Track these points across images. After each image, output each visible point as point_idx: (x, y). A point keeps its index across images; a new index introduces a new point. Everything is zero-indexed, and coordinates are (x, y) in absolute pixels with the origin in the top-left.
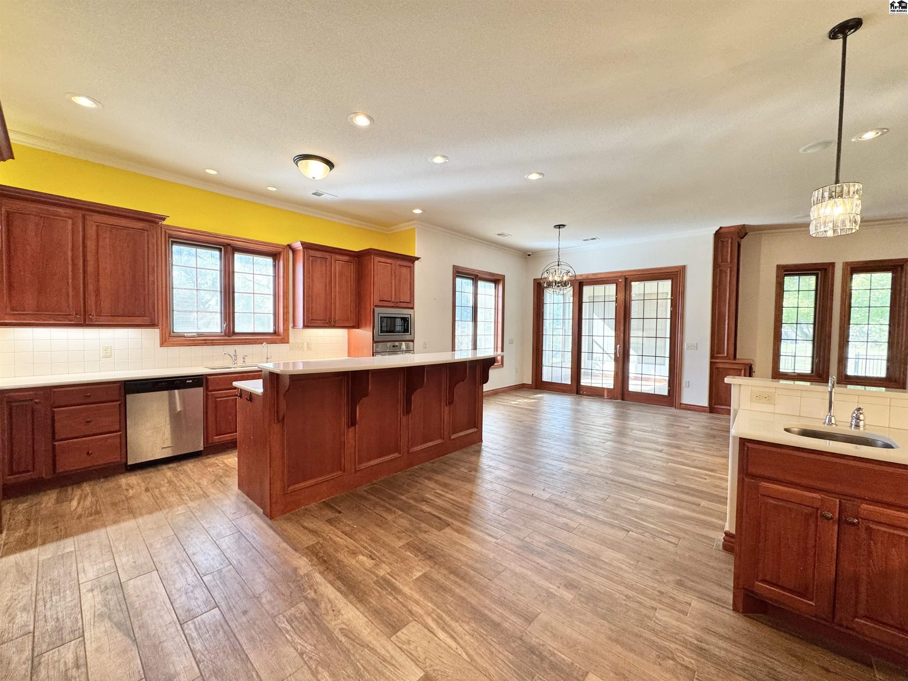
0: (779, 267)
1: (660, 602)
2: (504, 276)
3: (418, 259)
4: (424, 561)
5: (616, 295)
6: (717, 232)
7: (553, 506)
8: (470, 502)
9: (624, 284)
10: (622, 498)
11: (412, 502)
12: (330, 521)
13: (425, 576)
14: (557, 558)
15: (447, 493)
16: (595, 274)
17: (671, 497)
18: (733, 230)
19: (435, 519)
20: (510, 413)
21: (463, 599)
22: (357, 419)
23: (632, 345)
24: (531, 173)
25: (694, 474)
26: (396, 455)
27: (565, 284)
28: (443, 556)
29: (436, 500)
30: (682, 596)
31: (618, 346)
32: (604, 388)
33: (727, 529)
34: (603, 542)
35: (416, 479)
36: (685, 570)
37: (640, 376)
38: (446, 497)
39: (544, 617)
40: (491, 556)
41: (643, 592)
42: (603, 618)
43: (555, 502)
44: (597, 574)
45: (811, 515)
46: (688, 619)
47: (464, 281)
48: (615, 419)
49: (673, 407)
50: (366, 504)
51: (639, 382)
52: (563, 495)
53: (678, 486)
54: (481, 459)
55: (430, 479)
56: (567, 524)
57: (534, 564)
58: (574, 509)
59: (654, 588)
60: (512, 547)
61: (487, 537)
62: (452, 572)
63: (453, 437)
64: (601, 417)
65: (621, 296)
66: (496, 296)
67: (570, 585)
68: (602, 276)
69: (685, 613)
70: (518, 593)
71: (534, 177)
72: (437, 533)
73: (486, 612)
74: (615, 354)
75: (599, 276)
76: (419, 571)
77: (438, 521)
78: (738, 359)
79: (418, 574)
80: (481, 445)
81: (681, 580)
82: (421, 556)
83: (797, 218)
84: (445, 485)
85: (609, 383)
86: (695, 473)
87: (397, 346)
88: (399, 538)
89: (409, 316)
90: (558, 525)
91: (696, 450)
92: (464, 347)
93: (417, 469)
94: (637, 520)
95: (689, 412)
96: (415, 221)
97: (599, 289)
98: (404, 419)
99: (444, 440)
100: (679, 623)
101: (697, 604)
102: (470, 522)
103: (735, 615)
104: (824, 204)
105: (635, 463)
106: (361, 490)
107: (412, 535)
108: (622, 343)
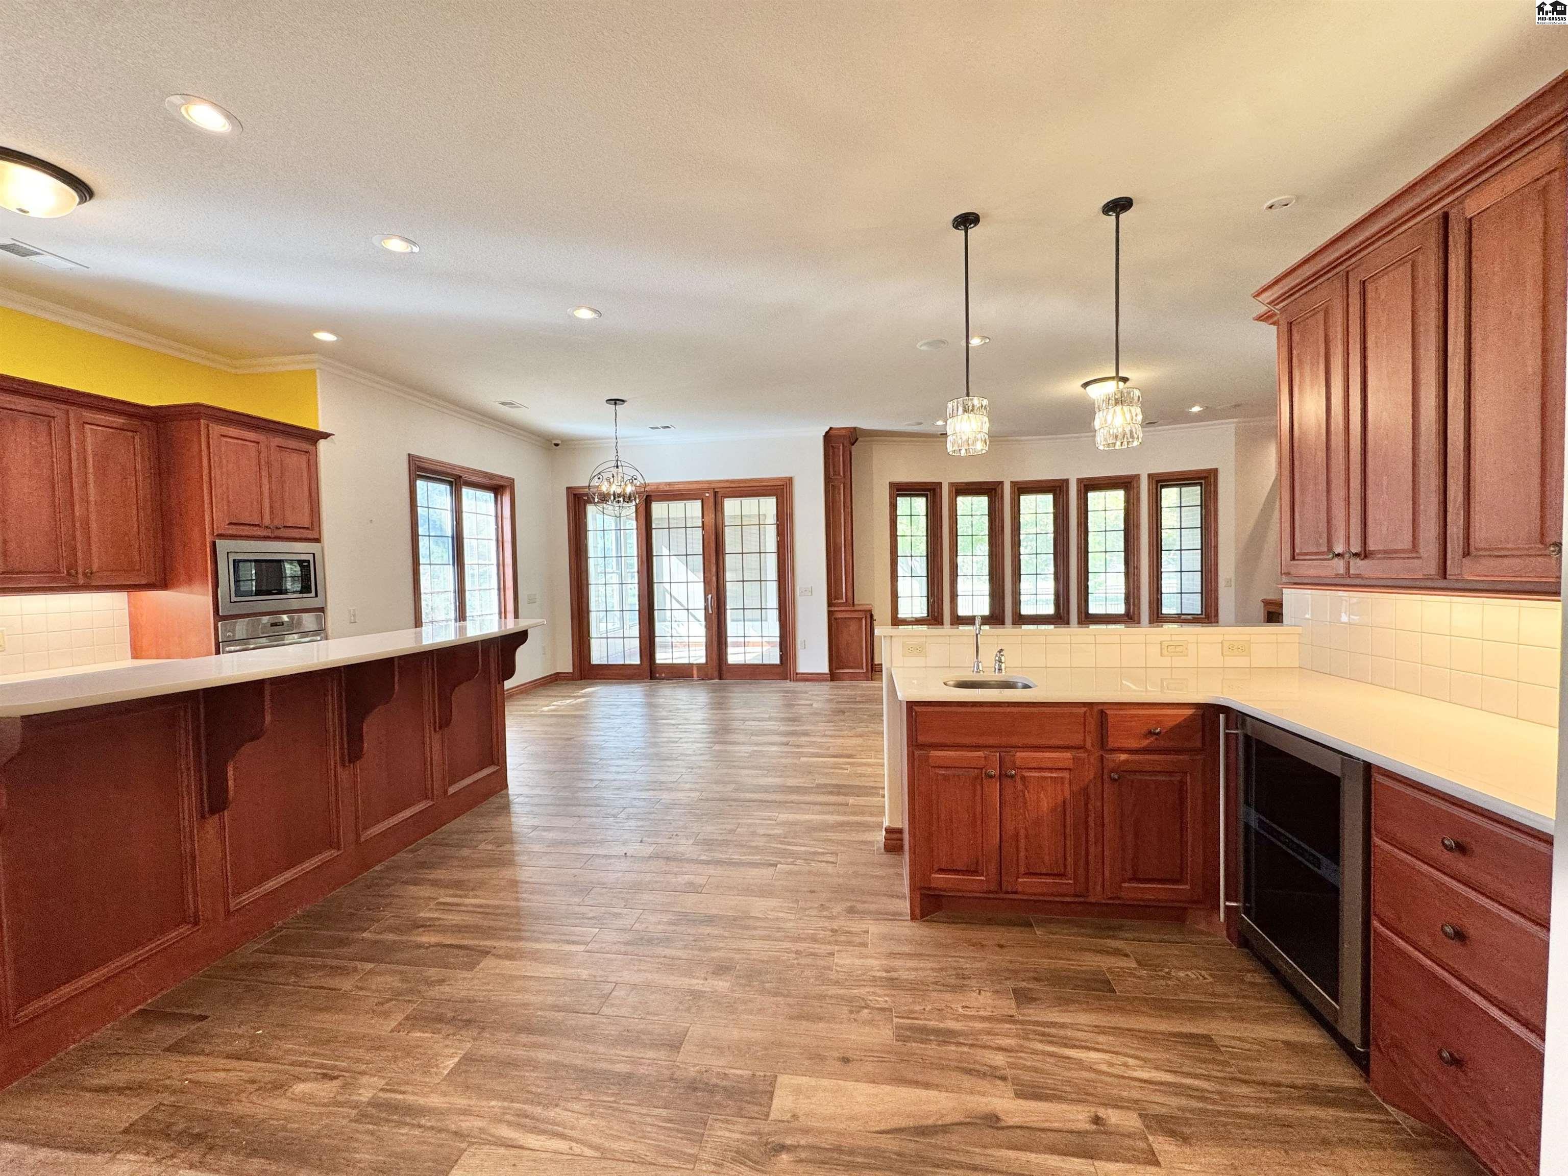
0: (892, 485)
1: (837, 943)
2: (513, 480)
3: (326, 436)
4: (454, 1034)
5: (703, 517)
6: (827, 433)
7: (662, 862)
8: (517, 900)
9: (712, 500)
10: (757, 821)
11: (390, 937)
12: (177, 1048)
13: (468, 1059)
14: (691, 938)
15: (466, 896)
16: (669, 484)
17: (815, 804)
18: (844, 432)
19: (455, 951)
20: (546, 729)
21: (556, 1066)
22: (231, 794)
23: (728, 594)
24: (579, 307)
25: (835, 766)
26: (334, 853)
27: (630, 498)
28: (494, 1011)
29: (445, 917)
30: (857, 926)
31: (710, 596)
32: (692, 664)
33: (886, 823)
34: (748, 890)
35: (386, 892)
36: (853, 891)
37: (742, 639)
38: (466, 906)
39: (697, 1031)
40: (584, 974)
41: (814, 939)
42: (776, 994)
43: (665, 855)
44: (752, 938)
45: (976, 778)
46: (870, 950)
47: (432, 485)
48: (712, 709)
49: (786, 679)
50: (272, 975)
51: (741, 649)
52: (673, 841)
53: (819, 786)
54: (513, 820)
55: (416, 883)
56: (691, 884)
57: (661, 960)
58: (695, 857)
59: (824, 929)
60: (615, 948)
61: (567, 948)
62: (520, 1030)
63: (452, 790)
64: (696, 710)
65: (710, 518)
66: (499, 518)
67: (721, 969)
68: (681, 487)
69: (864, 945)
70: (648, 1013)
71: (584, 314)
72: (468, 975)
73: (605, 1066)
74: (706, 609)
75: (676, 487)
76: (452, 1056)
77: (462, 952)
78: (859, 605)
79: (451, 1063)
80: (508, 795)
81: (851, 907)
82: (446, 1029)
83: (909, 425)
84: (458, 884)
85: (698, 655)
86: (836, 763)
87: (283, 624)
88: (386, 1015)
89: (310, 558)
90: (679, 889)
91: (827, 733)
92: (440, 615)
93: (381, 871)
94: (784, 847)
95: (807, 683)
96: (316, 357)
97: (677, 508)
98: (344, 775)
99: (432, 800)
100: (862, 960)
101: (875, 928)
102: (528, 934)
103: (914, 924)
104: (959, 417)
105: (760, 768)
106: (249, 951)
107: (415, 998)
108: (714, 591)
